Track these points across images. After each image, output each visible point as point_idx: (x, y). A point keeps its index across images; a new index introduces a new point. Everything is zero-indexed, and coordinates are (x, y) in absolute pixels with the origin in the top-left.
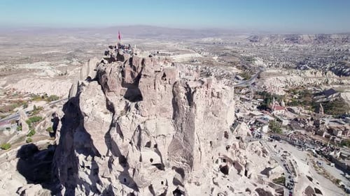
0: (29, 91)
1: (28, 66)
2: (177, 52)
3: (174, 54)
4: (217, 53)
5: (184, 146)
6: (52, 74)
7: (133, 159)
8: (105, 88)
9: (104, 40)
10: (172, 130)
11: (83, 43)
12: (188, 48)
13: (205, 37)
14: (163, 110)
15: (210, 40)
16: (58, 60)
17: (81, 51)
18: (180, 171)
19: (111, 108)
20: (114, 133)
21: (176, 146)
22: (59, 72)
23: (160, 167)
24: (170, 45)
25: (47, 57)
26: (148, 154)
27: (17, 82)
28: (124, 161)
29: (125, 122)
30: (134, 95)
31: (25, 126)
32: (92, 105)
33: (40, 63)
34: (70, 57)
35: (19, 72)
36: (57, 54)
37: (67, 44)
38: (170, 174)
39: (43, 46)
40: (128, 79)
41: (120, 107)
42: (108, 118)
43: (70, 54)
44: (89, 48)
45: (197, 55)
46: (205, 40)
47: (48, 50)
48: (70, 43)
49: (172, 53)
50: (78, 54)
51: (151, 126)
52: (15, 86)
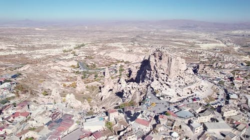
0: (115, 58)
1: (112, 45)
2: (205, 41)
3: (203, 43)
4: (240, 45)
5: (169, 70)
6: (125, 50)
7: (158, 71)
8: (155, 57)
9: (154, 30)
10: (167, 66)
11: (142, 32)
12: (217, 39)
13: (236, 29)
14: (166, 62)
15: (241, 32)
16: (127, 42)
17: (139, 37)
18: (168, 75)
19: (156, 61)
20: (156, 66)
21: (167, 70)
22: (128, 49)
23: (164, 74)
24: (203, 35)
25: (121, 40)
26: (162, 71)
27: (110, 53)
28: (157, 72)
29: (158, 64)
30: (161, 59)
31: (118, 72)
32: (152, 60)
33: (118, 43)
34: (133, 40)
35: (110, 48)
36: (126, 38)
37: (132, 32)
38: (165, 76)
39: (118, 33)
40: (160, 55)
41: (157, 61)
42: (155, 63)
43: (133, 39)
44: (145, 35)
45: (222, 45)
46: (236, 32)
47: (121, 35)
48: (133, 31)
49: (201, 42)
50: (138, 39)
51: (163, 65)
52: (109, 55)
